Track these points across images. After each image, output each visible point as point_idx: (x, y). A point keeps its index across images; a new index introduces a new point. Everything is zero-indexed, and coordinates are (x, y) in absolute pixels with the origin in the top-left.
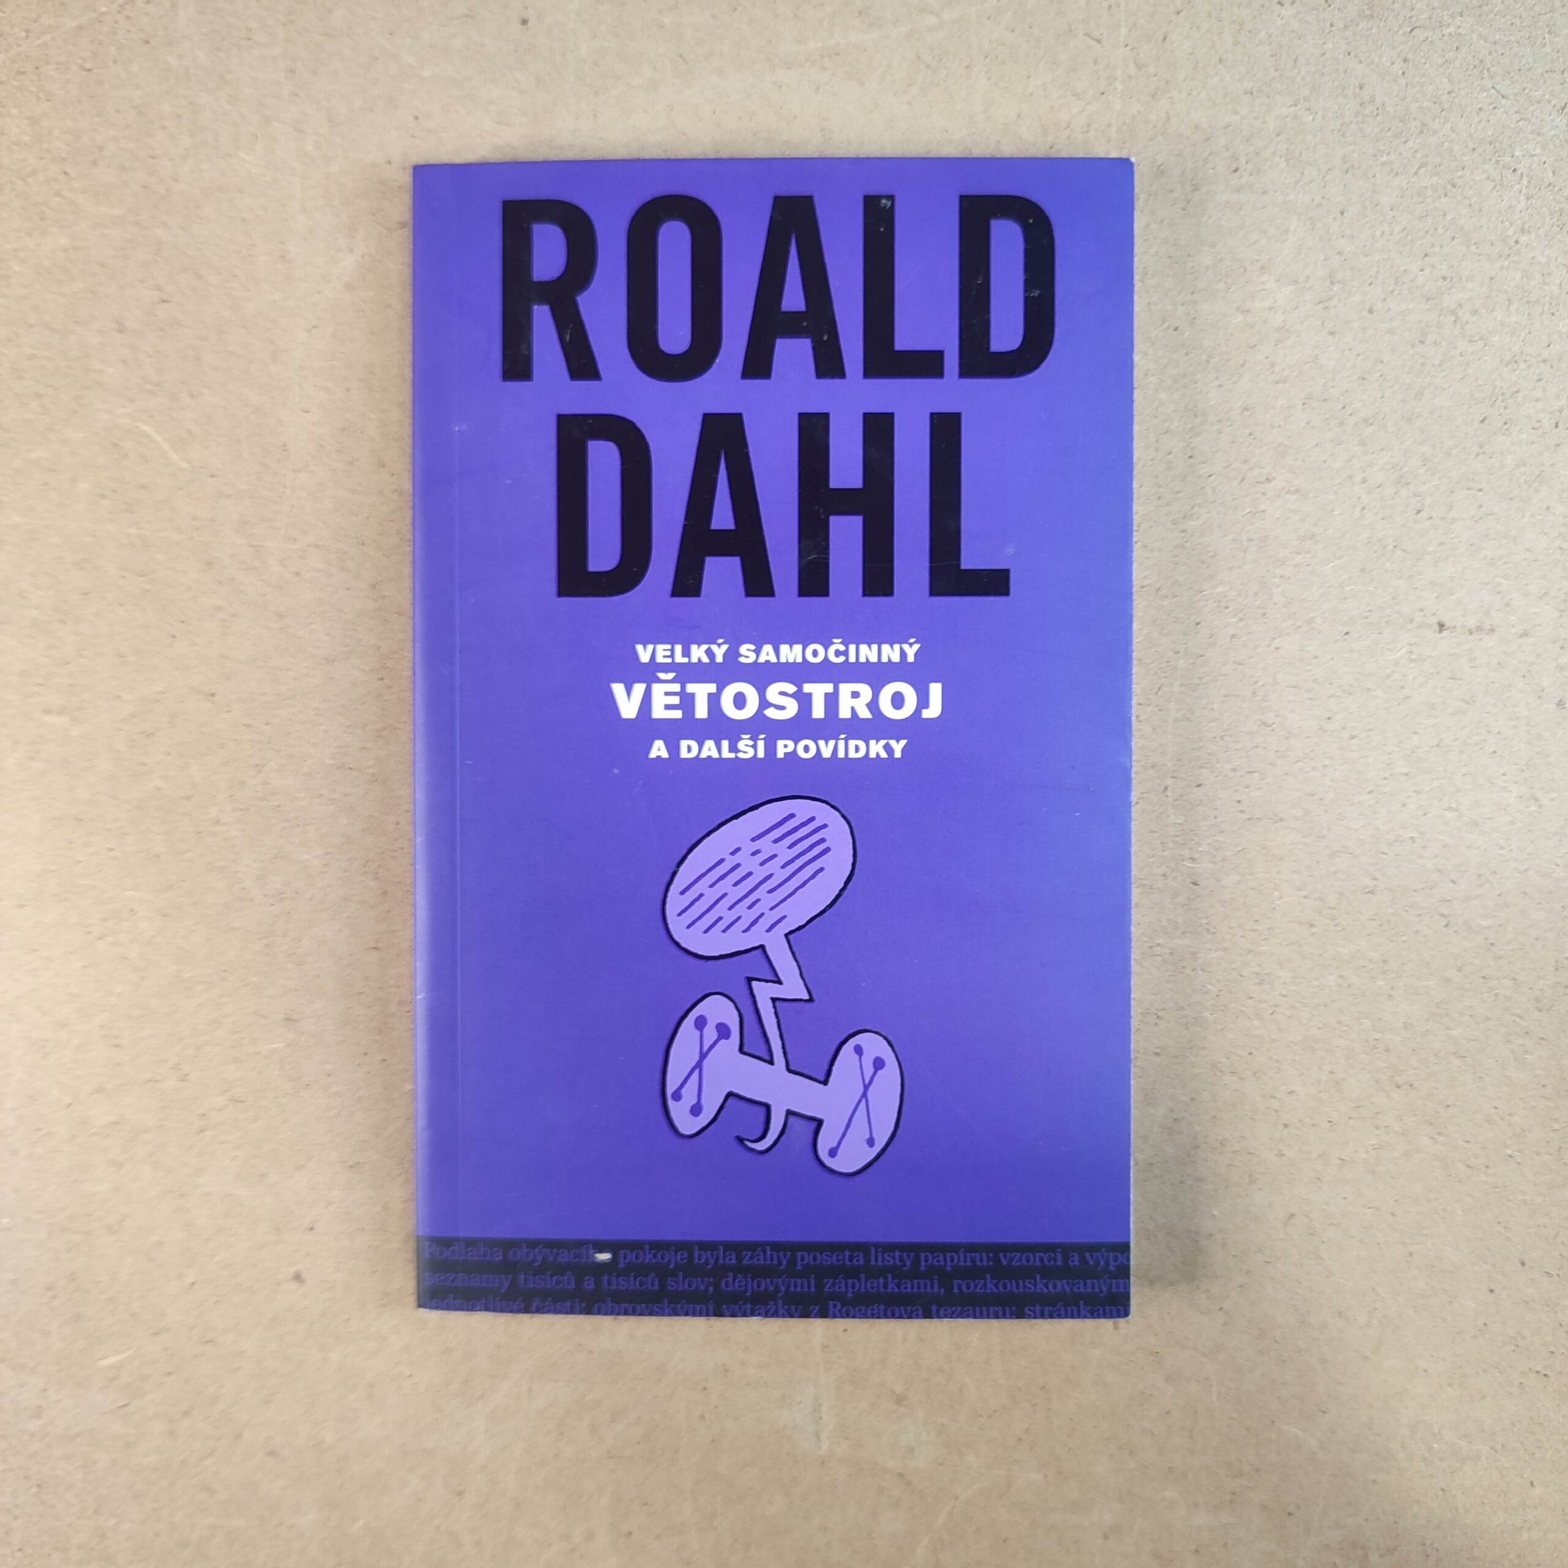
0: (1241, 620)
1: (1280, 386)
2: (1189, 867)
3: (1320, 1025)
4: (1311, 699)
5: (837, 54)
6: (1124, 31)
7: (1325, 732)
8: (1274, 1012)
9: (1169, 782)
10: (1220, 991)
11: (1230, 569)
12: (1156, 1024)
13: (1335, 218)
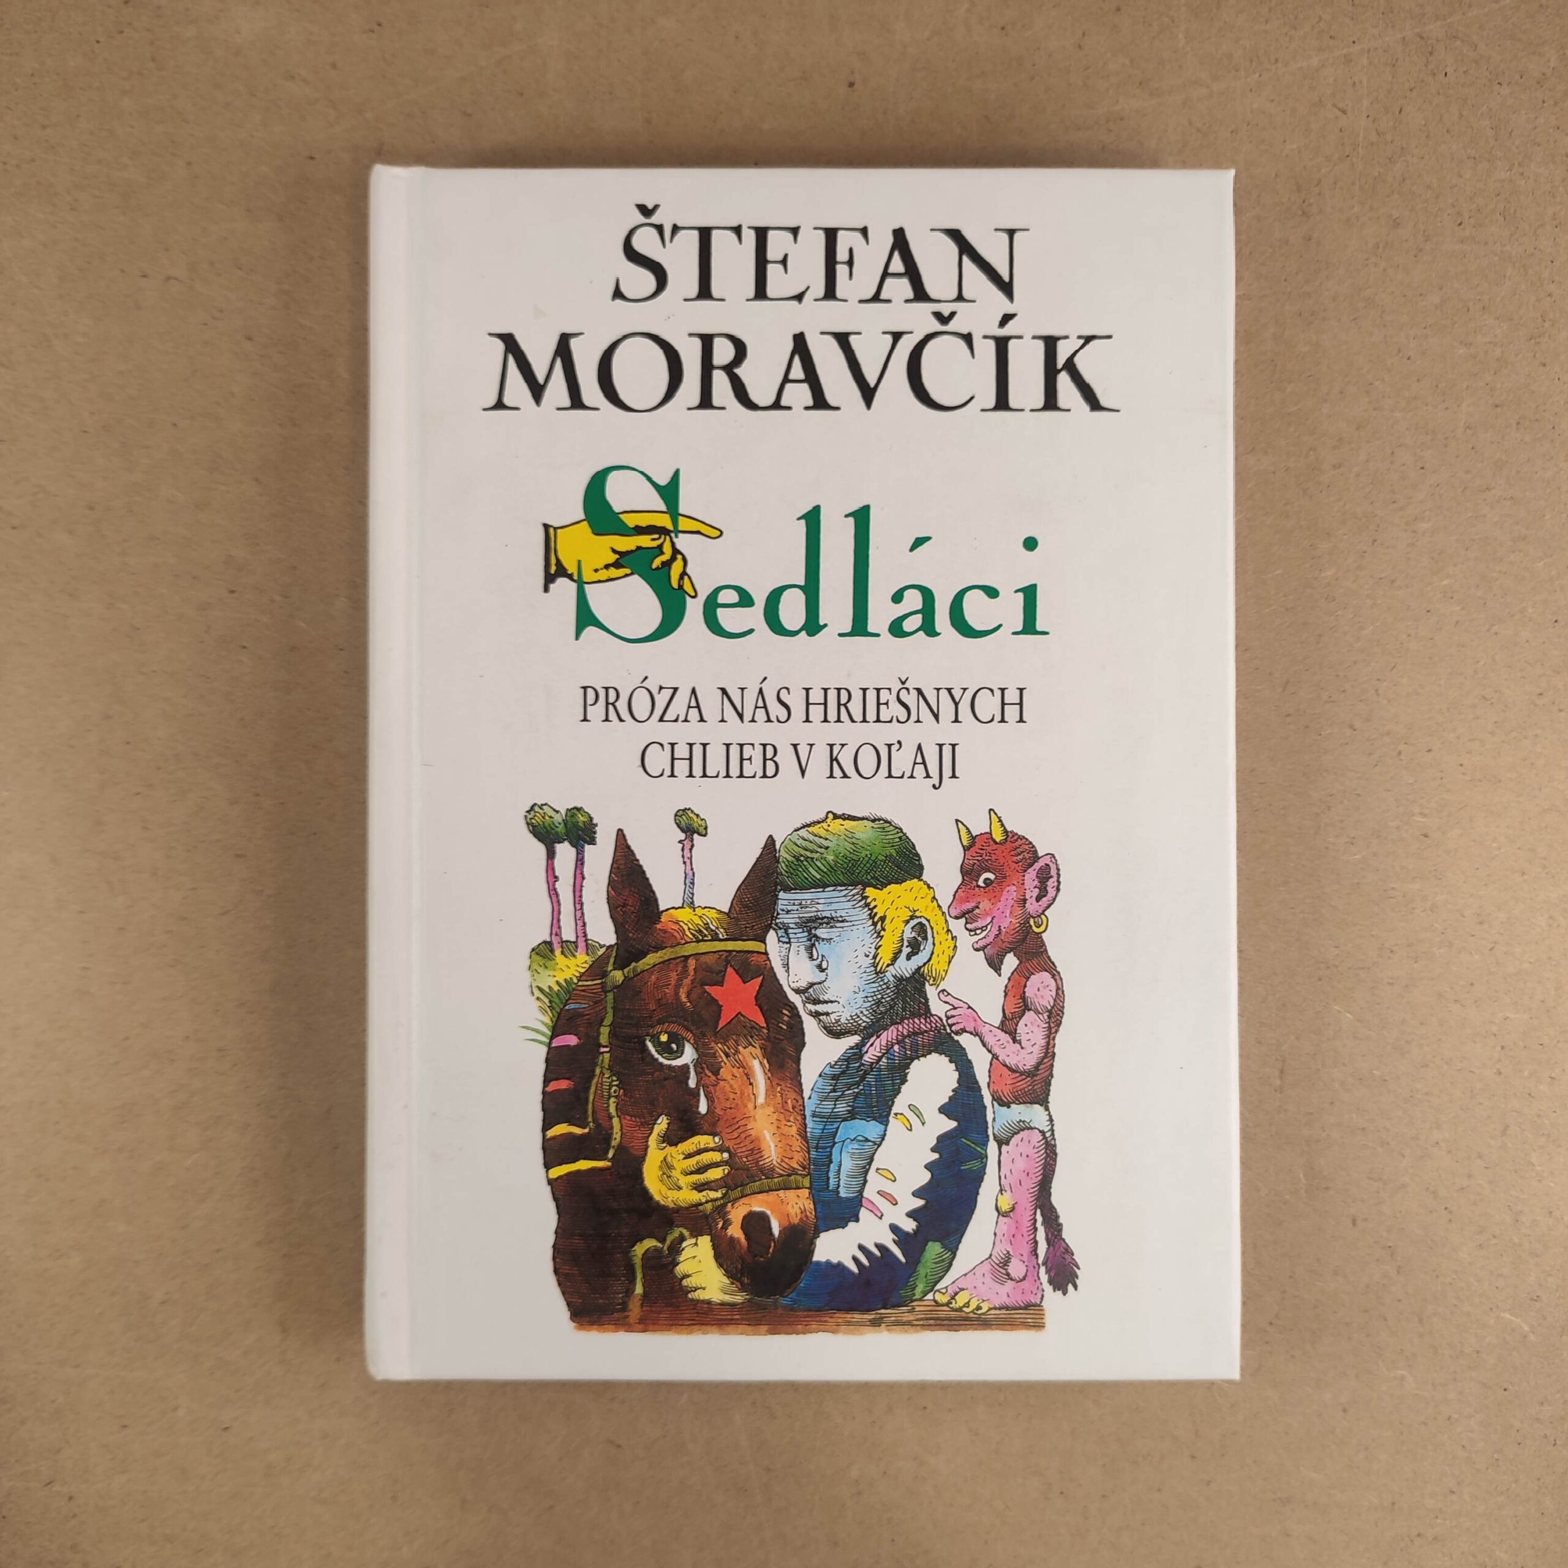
0: (1463, 609)
1: (1499, 410)
2: (1419, 821)
3: (1532, 960)
4: (1524, 678)
5: (1122, 119)
6: (1366, 103)
7: (1536, 705)
8: (1493, 947)
9: (1402, 747)
10: (1446, 929)
11: (1455, 565)
12: (1389, 958)
13: (1546, 267)
